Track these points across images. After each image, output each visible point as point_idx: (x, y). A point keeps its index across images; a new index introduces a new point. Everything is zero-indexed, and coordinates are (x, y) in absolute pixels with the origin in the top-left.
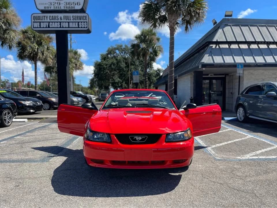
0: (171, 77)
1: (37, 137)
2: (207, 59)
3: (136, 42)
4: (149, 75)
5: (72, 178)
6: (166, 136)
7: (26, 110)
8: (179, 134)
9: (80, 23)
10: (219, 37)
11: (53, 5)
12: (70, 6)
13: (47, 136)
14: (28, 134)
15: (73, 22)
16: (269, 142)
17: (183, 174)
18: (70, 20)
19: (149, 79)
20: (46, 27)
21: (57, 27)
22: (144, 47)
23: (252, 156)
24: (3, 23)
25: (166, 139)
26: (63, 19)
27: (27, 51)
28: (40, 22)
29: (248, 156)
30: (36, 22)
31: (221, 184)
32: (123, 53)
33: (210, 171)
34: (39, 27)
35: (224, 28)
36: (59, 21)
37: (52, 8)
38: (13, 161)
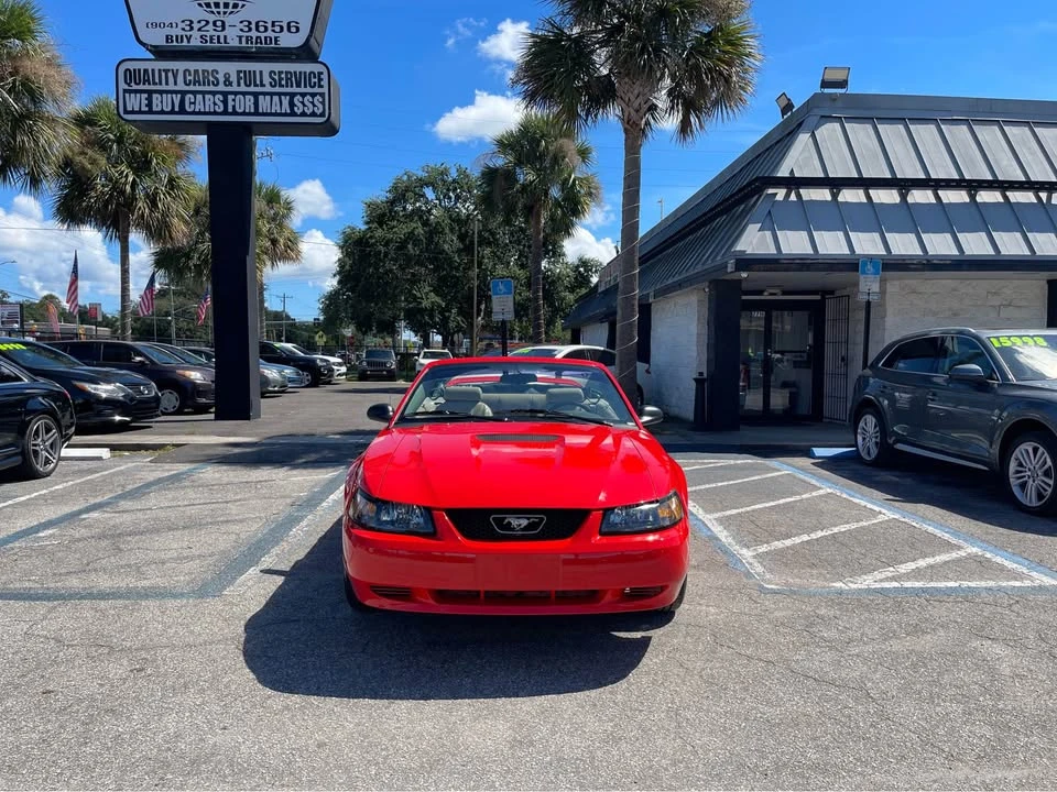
0: (628, 301)
1: (162, 514)
2: (753, 241)
3: (500, 161)
4: (550, 284)
5: (307, 646)
6: (604, 515)
7: (99, 414)
8: (641, 511)
9: (297, 99)
10: (798, 159)
11: (199, 30)
12: (263, 35)
13: (193, 511)
14: (124, 504)
15: (272, 94)
16: (947, 536)
17: (656, 634)
18: (263, 85)
19: (548, 296)
20: (172, 112)
21: (212, 110)
22: (531, 182)
23: (881, 581)
24: (9, 92)
25: (602, 524)
26: (235, 84)
27: (93, 194)
28: (150, 93)
29: (868, 581)
30: (136, 91)
31: (770, 662)
32: (450, 198)
33: (742, 627)
34: (144, 109)
35: (817, 127)
36: (221, 87)
37: (196, 42)
38: (103, 596)
